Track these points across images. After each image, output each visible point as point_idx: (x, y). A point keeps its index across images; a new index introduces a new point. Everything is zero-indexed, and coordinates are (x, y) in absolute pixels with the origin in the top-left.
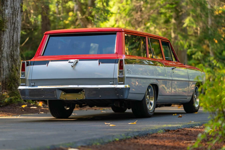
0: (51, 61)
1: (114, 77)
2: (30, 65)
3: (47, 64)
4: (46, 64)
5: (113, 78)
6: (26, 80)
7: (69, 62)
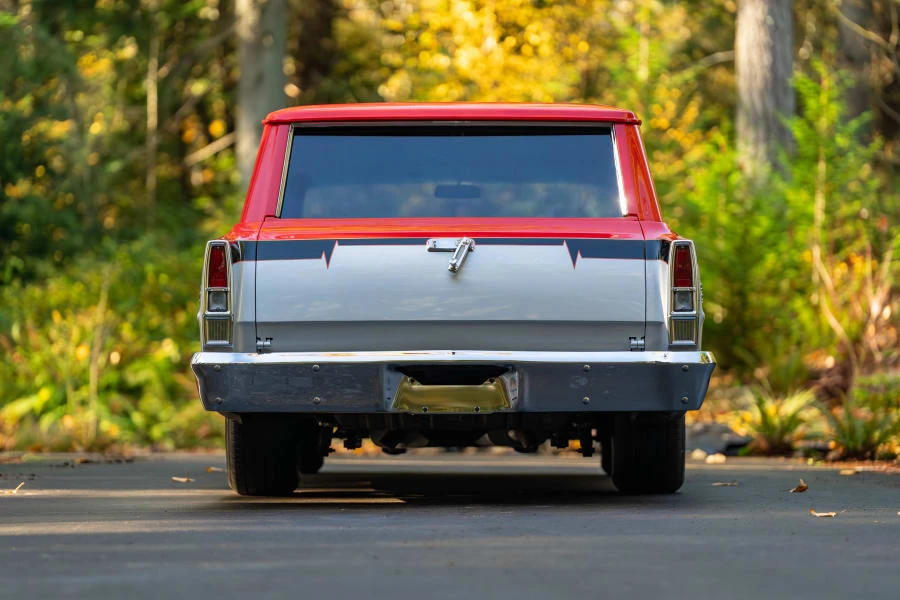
0: (342, 243)
1: (650, 318)
2: (243, 260)
3: (323, 256)
4: (320, 257)
5: (646, 323)
6: (232, 323)
7: (431, 250)
